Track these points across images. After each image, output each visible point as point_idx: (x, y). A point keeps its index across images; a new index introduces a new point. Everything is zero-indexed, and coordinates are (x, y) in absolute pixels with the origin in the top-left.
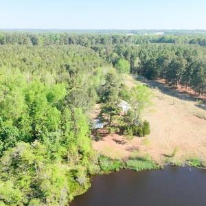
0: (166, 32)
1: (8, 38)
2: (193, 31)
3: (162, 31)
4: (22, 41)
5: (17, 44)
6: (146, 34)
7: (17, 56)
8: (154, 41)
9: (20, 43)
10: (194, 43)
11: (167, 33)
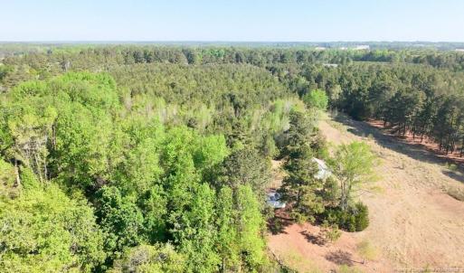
0: (373, 45)
1: (157, 54)
2: (414, 43)
3: (366, 43)
4: (174, 57)
5: (167, 62)
6: (343, 48)
7: (165, 80)
8: (357, 59)
9: (171, 61)
10: (421, 62)
11: (375, 46)
